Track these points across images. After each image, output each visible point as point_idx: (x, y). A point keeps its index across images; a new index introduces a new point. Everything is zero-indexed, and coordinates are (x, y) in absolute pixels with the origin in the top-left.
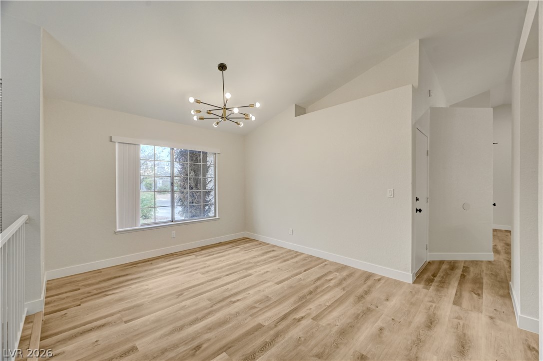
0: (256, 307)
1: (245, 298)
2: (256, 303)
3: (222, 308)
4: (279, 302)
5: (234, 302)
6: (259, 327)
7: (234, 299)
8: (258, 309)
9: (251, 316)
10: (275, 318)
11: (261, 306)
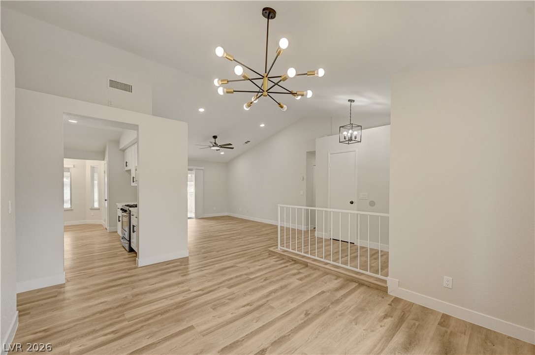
0: (229, 299)
1: (237, 309)
2: (227, 303)
3: (258, 300)
4: (206, 304)
5: (248, 305)
6: (229, 287)
7: (248, 308)
8: (228, 298)
9: (234, 293)
10: (216, 292)
11: (224, 300)
